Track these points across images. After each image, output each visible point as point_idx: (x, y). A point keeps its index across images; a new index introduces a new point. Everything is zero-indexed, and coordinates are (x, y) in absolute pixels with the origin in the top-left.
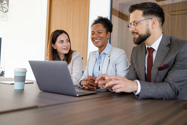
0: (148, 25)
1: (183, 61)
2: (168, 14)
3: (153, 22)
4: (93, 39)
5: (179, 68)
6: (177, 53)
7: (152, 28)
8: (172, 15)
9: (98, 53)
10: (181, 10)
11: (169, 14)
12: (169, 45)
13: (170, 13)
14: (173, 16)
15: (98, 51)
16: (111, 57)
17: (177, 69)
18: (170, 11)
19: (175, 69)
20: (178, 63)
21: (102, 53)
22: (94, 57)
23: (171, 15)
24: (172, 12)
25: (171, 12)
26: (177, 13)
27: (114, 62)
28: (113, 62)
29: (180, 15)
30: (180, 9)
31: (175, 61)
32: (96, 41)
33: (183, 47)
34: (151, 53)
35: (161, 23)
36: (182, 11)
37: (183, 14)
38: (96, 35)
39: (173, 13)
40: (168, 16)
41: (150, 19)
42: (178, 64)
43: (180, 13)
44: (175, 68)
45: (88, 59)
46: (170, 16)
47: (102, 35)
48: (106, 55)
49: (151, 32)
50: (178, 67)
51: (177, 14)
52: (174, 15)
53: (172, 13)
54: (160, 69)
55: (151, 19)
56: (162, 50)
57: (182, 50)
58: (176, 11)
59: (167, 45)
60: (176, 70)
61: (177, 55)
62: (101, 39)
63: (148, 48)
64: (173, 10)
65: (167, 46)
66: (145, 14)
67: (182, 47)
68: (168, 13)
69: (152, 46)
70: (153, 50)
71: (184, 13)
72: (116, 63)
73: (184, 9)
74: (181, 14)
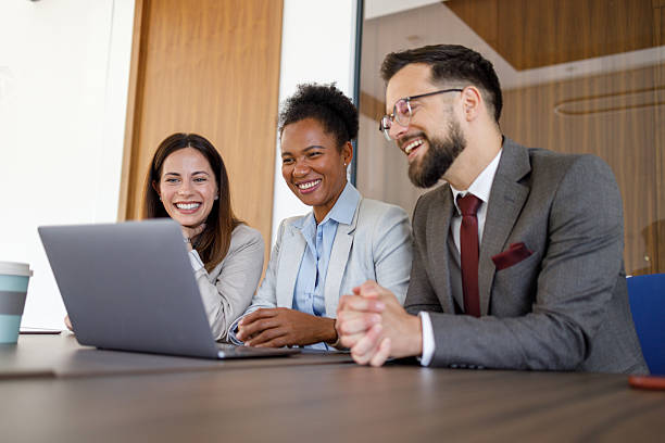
0: (452, 109)
1: (575, 225)
2: (556, 110)
3: (468, 101)
4: (293, 182)
5: (567, 256)
6: (549, 203)
7: (468, 121)
8: (570, 113)
9: (310, 221)
10: (601, 96)
11: (560, 111)
12: (527, 179)
13: (561, 106)
14: (574, 117)
15: (311, 215)
16: (357, 234)
17: (564, 260)
18: (561, 98)
19: (558, 263)
20: (561, 238)
21: (327, 219)
22: (297, 236)
23: (566, 112)
24: (570, 100)
25: (566, 101)
26: (586, 105)
27: (369, 253)
28: (365, 252)
29: (596, 115)
30: (596, 93)
31: (549, 234)
32: (303, 187)
33: (566, 179)
34: (472, 212)
35: (493, 110)
36: (604, 99)
37: (606, 110)
38: (301, 167)
39: (574, 106)
40: (557, 117)
41: (459, 93)
42: (561, 242)
43: (596, 107)
44: (556, 257)
45: (274, 244)
46: (561, 115)
47: (321, 163)
48: (340, 227)
49: (465, 133)
50: (564, 250)
51: (587, 109)
52: (577, 113)
53: (568, 105)
54: (501, 262)
55: (461, 91)
56: (506, 198)
57: (566, 188)
58: (582, 99)
59: (521, 177)
60: (562, 265)
61: (551, 209)
62: (321, 177)
63: (459, 196)
64: (574, 96)
65: (519, 182)
66: (438, 74)
67: (563, 178)
68: (557, 104)
69: (473, 190)
70: (476, 202)
71: (609, 106)
72: (377, 255)
73: (610, 92)
74: (601, 111)
